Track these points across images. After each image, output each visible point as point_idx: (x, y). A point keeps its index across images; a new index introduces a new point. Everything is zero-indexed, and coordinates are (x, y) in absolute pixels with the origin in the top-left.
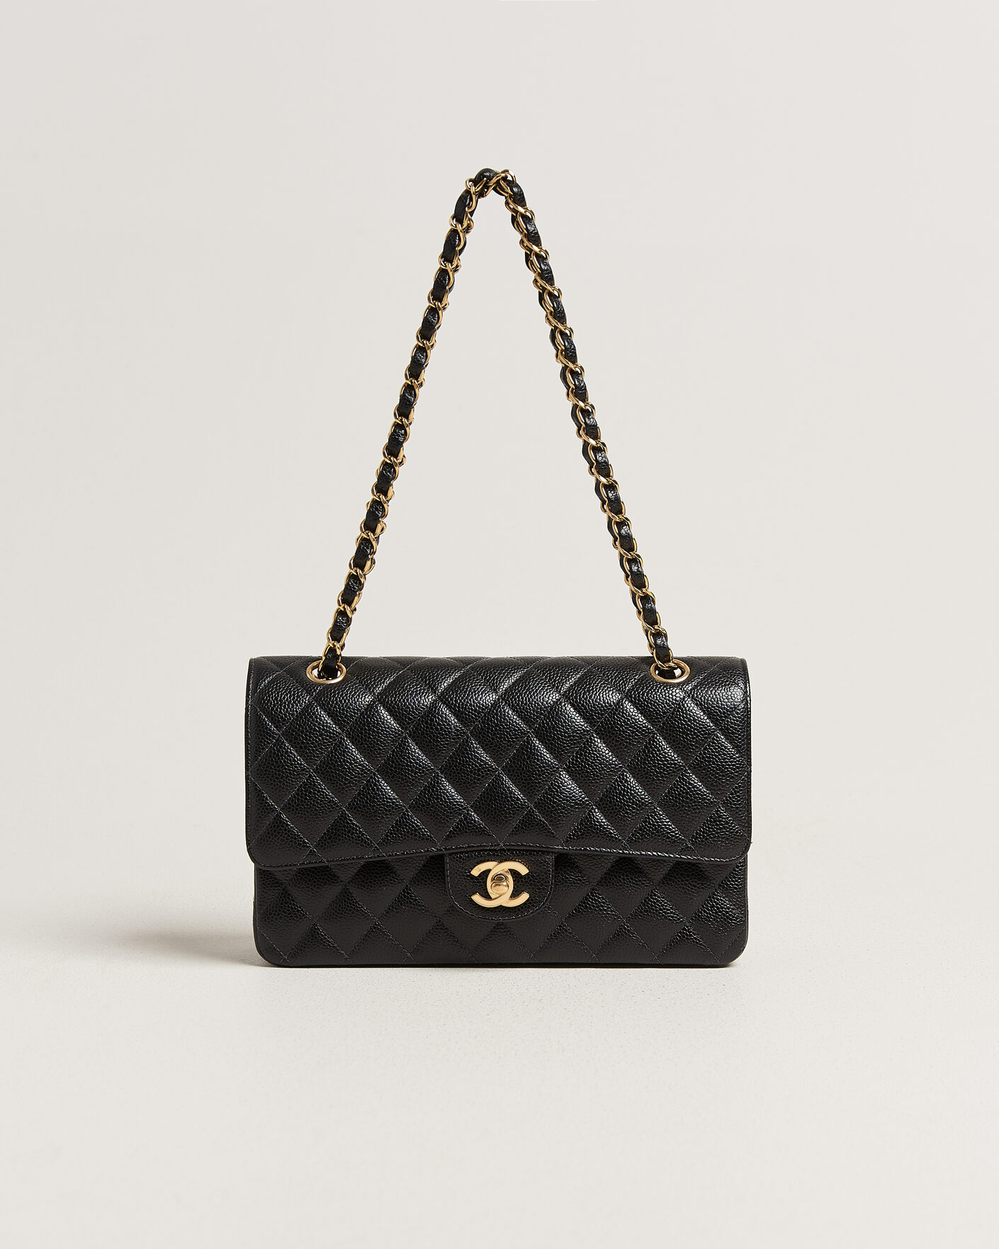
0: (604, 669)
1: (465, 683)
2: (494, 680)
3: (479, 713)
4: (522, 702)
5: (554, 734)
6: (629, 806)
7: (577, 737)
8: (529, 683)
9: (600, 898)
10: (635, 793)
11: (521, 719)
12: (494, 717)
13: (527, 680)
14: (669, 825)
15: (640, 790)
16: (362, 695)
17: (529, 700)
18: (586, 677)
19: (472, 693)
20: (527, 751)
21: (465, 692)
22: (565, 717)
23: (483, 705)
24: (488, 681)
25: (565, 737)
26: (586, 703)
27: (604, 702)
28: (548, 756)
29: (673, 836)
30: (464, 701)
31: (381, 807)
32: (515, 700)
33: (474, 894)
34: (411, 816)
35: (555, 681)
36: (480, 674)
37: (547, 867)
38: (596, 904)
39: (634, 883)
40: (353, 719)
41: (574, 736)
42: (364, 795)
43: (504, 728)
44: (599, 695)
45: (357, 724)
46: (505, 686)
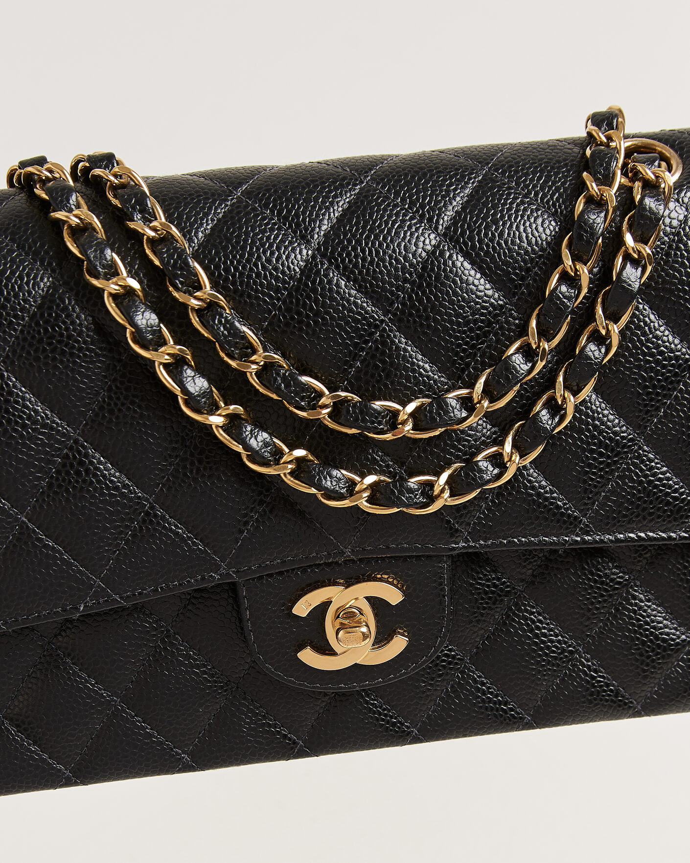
0: (516, 172)
1: (240, 228)
2: (297, 215)
3: (277, 290)
4: (364, 259)
5: (435, 320)
6: (592, 451)
7: (482, 321)
8: (371, 216)
9: (532, 613)
10: (603, 423)
11: (366, 294)
12: (309, 298)
13: (365, 209)
14: (668, 479)
15: (611, 417)
16: (28, 275)
17: (377, 252)
18: (484, 193)
19: (258, 249)
20: (383, 362)
21: (243, 248)
22: (454, 282)
23: (283, 273)
24: (286, 218)
25: (459, 324)
26: (494, 248)
27: (529, 243)
28: (427, 366)
29: (675, 498)
30: (244, 267)
31: (100, 508)
32: (349, 255)
33: (301, 647)
34: (163, 517)
35: (422, 206)
36: (266, 206)
37: (441, 584)
38: (528, 625)
39: (595, 581)
40: (15, 330)
41: (475, 321)
42: (60, 486)
43: (332, 318)
44: (518, 228)
45: (25, 339)
46: (324, 228)
